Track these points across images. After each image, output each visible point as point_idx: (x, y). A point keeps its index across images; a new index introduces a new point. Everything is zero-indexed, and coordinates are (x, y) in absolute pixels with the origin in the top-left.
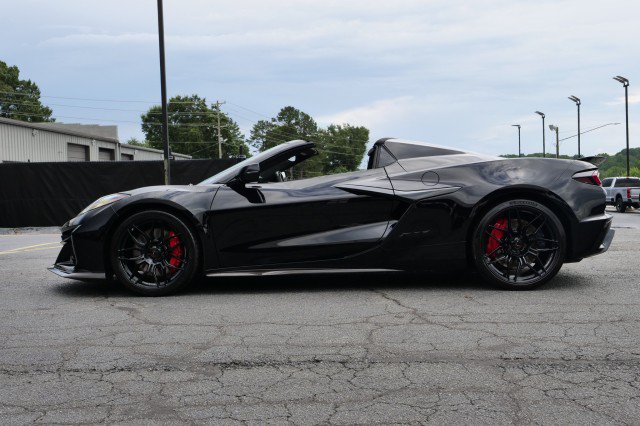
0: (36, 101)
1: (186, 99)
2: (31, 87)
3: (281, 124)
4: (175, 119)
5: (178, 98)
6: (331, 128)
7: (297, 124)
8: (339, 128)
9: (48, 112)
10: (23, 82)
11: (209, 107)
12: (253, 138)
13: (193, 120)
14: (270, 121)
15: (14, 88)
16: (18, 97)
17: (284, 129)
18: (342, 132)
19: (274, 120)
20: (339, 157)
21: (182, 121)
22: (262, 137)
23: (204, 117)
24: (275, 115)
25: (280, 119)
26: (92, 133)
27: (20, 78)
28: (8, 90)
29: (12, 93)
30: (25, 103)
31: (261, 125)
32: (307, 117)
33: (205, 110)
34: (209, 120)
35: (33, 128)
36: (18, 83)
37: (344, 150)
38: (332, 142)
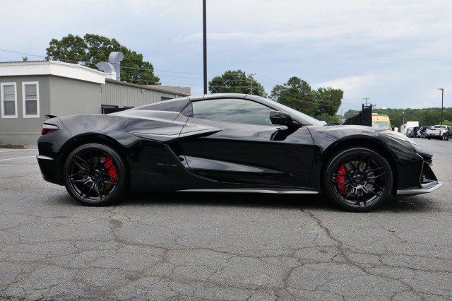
0: (151, 73)
1: (234, 72)
2: (149, 66)
3: (290, 87)
4: (228, 84)
5: (230, 72)
6: (320, 90)
7: (299, 87)
8: (325, 90)
9: (157, 80)
10: (144, 63)
11: (247, 77)
12: (273, 96)
13: (237, 84)
14: (283, 85)
15: (140, 66)
16: (142, 71)
17: (291, 90)
18: (326, 92)
19: (285, 85)
20: (324, 107)
21: (231, 85)
22: (278, 95)
23: (244, 82)
24: (286, 82)
25: (289, 84)
26: (177, 91)
27: (143, 61)
28: (137, 67)
29: (139, 69)
30: (146, 74)
31: (278, 88)
32: (305, 83)
33: (245, 79)
34: (247, 85)
35: (142, 88)
36: (142, 63)
37: (327, 103)
38: (320, 98)
